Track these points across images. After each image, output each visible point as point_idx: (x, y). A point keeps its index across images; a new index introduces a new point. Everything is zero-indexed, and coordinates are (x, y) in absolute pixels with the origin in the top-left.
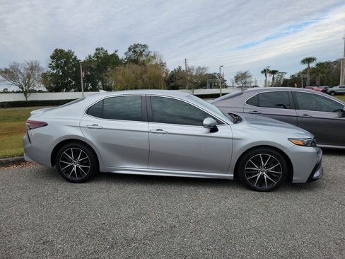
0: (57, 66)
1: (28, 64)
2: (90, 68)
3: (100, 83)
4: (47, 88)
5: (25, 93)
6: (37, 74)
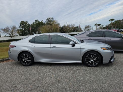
0: (22, 27)
3: (37, 32)
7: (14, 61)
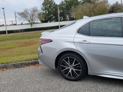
0: (46, 9)
1: (32, 9)
2: (62, 8)
3: (68, 16)
4: (41, 21)
5: (31, 24)
6: (36, 14)
7: (45, 67)
